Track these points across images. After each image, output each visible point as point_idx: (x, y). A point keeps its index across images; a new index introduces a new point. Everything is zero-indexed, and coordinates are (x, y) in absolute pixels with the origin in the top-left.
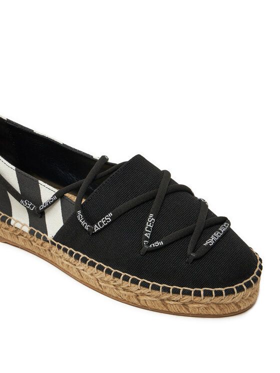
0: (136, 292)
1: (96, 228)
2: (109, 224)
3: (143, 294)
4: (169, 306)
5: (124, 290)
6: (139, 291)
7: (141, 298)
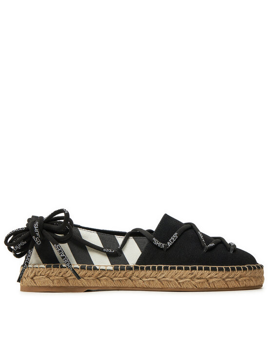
0: (207, 277)
1: (169, 244)
2: (177, 239)
3: (212, 278)
4: (228, 283)
5: (199, 279)
6: (209, 276)
7: (211, 281)
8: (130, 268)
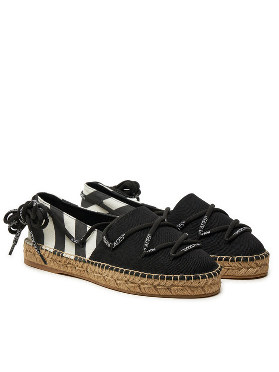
0: (138, 283)
1: (115, 244)
3: (143, 284)
4: (159, 290)
5: (131, 283)
6: (140, 282)
7: (142, 287)
8: (84, 261)
